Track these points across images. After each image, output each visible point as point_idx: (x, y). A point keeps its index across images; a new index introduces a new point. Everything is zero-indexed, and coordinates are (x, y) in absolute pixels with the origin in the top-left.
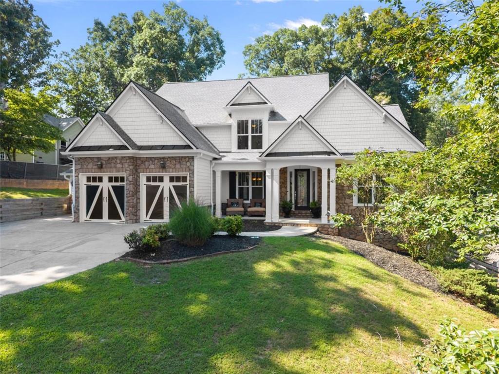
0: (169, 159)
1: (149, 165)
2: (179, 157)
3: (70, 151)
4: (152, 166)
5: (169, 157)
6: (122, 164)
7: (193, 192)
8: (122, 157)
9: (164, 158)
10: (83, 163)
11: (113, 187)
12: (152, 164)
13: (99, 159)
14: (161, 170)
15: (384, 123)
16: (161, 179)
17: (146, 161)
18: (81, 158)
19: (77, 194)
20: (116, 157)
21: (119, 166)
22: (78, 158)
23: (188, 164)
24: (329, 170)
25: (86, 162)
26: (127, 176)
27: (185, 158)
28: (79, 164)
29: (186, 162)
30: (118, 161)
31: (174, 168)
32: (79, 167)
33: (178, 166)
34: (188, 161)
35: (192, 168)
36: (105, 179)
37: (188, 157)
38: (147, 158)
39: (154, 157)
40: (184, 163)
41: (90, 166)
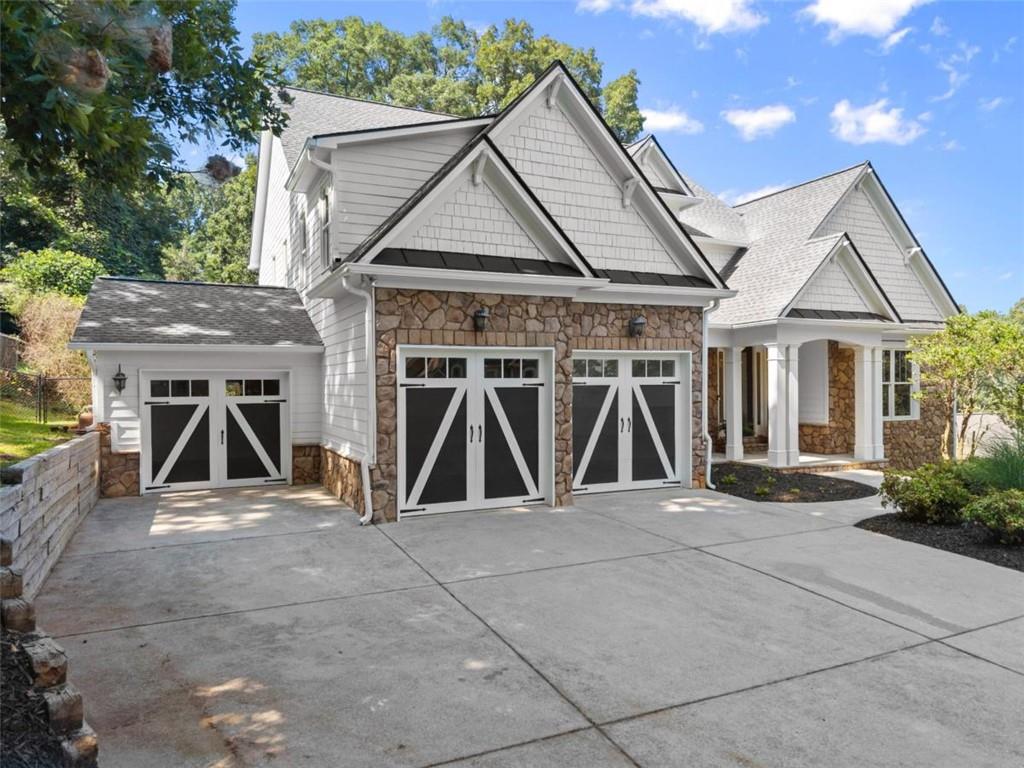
0: (643, 312)
1: (593, 327)
2: (669, 307)
3: (377, 260)
4: (602, 331)
5: (644, 306)
6: (544, 323)
7: (701, 402)
8: (544, 298)
9: (631, 307)
10: (409, 309)
11: (501, 393)
12: (600, 324)
13: (468, 298)
14: (624, 341)
15: (906, 265)
16: (612, 368)
17: (584, 313)
18: (400, 292)
19: (386, 422)
20: (525, 298)
21: (533, 325)
22: (389, 291)
23: (689, 327)
24: (873, 351)
25: (419, 306)
26: (560, 357)
27: (682, 309)
28: (392, 313)
29: (685, 322)
30: (533, 311)
31: (657, 337)
32: (394, 322)
33: (665, 332)
34: (689, 320)
35: (697, 338)
36: (475, 368)
37: (688, 308)
38: (585, 304)
39: (605, 305)
40: (681, 323)
41: (437, 320)
